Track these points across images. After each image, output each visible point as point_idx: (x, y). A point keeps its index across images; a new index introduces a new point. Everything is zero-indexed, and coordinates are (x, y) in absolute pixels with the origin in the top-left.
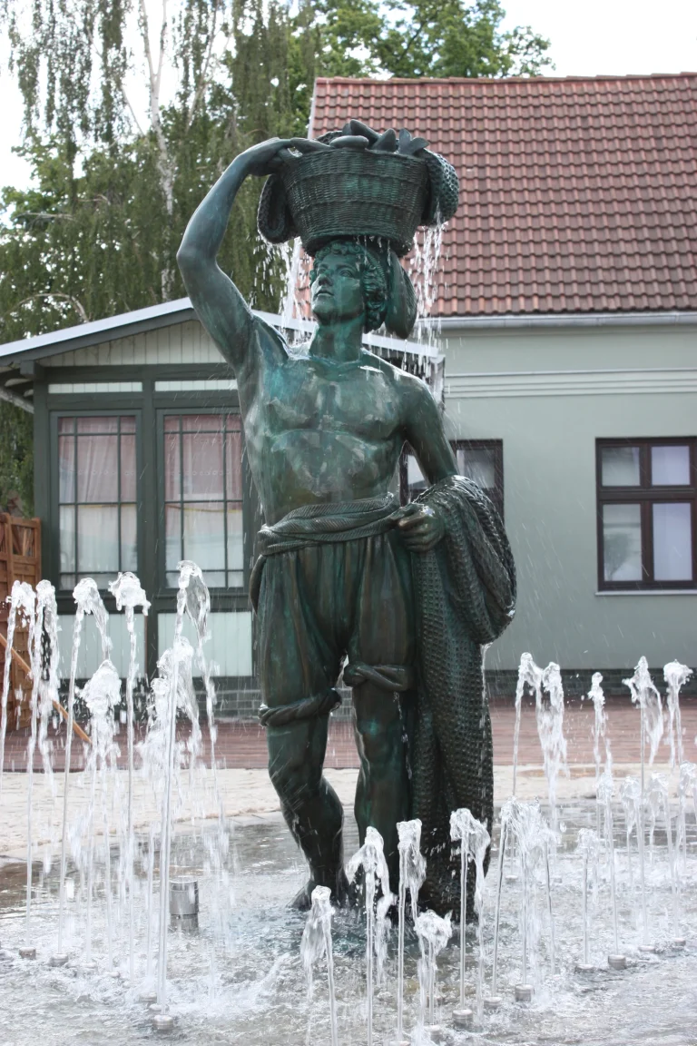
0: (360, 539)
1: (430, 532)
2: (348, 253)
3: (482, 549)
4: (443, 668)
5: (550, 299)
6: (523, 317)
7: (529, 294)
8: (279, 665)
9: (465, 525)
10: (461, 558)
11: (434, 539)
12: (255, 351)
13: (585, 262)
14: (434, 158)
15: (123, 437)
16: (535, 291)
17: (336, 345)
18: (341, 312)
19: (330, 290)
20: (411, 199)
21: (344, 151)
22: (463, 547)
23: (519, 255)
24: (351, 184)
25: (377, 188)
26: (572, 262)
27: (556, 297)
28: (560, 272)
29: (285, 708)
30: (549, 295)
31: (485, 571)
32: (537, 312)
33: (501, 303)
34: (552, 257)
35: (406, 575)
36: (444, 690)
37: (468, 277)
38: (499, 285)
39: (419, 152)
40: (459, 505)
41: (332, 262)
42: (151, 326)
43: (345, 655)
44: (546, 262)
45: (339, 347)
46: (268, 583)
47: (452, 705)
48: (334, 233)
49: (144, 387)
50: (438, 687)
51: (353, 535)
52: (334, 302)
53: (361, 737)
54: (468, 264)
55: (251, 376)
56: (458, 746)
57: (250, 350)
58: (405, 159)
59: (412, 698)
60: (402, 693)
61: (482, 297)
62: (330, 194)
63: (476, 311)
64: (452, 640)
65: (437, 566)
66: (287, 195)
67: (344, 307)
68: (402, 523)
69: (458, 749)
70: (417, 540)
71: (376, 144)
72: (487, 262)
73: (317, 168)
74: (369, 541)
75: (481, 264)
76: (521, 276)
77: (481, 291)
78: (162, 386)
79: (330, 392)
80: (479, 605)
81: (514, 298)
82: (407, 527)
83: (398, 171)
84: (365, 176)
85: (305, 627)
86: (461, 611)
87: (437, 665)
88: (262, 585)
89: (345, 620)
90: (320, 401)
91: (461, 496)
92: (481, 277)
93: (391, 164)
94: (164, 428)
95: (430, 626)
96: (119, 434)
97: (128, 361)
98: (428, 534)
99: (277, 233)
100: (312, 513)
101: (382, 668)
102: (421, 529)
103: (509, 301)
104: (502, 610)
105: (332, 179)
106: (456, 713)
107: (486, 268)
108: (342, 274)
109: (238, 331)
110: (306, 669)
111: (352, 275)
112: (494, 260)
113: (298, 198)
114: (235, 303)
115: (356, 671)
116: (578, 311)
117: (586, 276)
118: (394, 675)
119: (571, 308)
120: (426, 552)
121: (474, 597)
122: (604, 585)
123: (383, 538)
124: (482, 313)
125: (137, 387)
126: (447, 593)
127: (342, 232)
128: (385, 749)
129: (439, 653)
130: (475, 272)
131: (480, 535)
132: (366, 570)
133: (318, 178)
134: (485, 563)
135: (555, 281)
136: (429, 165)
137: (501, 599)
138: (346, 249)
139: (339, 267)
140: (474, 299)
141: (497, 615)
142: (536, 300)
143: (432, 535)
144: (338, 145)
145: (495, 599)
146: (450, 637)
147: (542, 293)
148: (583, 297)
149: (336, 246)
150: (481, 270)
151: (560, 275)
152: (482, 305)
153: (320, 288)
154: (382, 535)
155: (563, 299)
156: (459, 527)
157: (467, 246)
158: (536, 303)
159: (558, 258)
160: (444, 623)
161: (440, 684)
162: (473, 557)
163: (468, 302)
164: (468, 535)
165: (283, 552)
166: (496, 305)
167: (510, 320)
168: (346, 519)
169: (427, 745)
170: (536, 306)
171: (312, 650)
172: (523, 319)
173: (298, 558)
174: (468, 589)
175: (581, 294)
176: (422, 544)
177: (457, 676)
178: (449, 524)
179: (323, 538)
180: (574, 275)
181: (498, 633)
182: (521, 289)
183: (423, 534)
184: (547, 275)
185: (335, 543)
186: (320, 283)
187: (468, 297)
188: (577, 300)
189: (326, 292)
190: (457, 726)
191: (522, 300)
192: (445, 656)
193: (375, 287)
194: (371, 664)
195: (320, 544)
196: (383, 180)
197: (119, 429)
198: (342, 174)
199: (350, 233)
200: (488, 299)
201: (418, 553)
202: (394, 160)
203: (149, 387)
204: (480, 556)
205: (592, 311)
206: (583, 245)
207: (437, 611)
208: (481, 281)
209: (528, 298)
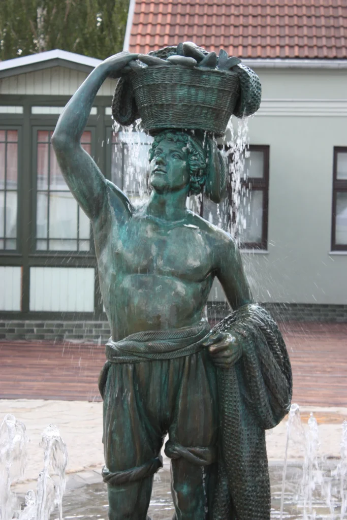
0: (180, 358)
1: (231, 356)
2: (178, 140)
3: (269, 365)
4: (237, 450)
5: (306, 48)
6: (287, 61)
7: (292, 44)
8: (118, 443)
9: (257, 347)
10: (254, 372)
11: (235, 359)
12: (107, 210)
13: (332, 22)
14: (245, 72)
15: (9, 145)
16: (296, 42)
17: (167, 209)
18: (171, 186)
19: (164, 168)
20: (226, 102)
21: (178, 67)
22: (255, 365)
23: (286, 15)
24: (182, 92)
25: (201, 94)
26: (323, 21)
27: (310, 47)
28: (314, 29)
29: (122, 473)
30: (306, 45)
31: (271, 381)
32: (297, 58)
33: (273, 51)
34: (309, 17)
35: (213, 382)
36: (238, 466)
37: (250, 31)
38: (272, 37)
39: (234, 68)
40: (253, 333)
41: (166, 147)
42: (30, 69)
43: (166, 433)
44: (305, 21)
45: (169, 210)
46: (112, 382)
47: (243, 476)
48: (168, 126)
49: (24, 110)
50: (233, 463)
51: (176, 355)
52: (166, 178)
53: (176, 494)
54: (251, 20)
55: (104, 228)
56: (246, 504)
57: (103, 209)
58: (223, 74)
59: (214, 469)
60: (206, 466)
61: (259, 45)
62: (166, 98)
63: (255, 55)
64: (244, 429)
65: (236, 378)
66: (134, 93)
67: (174, 181)
68: (212, 348)
69: (245, 507)
70: (222, 360)
71: (202, 62)
72: (264, 19)
73: (158, 78)
74: (187, 358)
75: (259, 21)
76: (287, 31)
77: (259, 41)
78: (36, 110)
79: (162, 244)
80: (265, 405)
81: (282, 47)
82: (216, 352)
83: (217, 83)
84: (194, 86)
85: (138, 417)
86: (252, 408)
87: (233, 448)
88: (107, 382)
89: (168, 414)
90: (154, 250)
91: (255, 327)
92: (259, 31)
93: (213, 78)
94: (37, 139)
95: (230, 421)
96: (6, 143)
97: (14, 92)
98: (230, 357)
99: (125, 119)
100: (146, 338)
101: (193, 449)
102: (226, 353)
103: (278, 49)
104: (282, 407)
105: (169, 87)
106: (246, 481)
107: (263, 24)
108: (173, 156)
109: (96, 195)
110: (138, 447)
111: (180, 158)
112: (269, 18)
113: (142, 96)
114: (94, 175)
115: (174, 450)
116: (326, 58)
117: (332, 32)
118: (201, 453)
119: (321, 55)
120: (228, 369)
121: (262, 400)
122: (335, 247)
123: (197, 356)
124: (259, 57)
125: (19, 110)
126: (242, 395)
127: (174, 126)
128: (194, 503)
129: (235, 440)
130: (255, 27)
131: (268, 355)
132: (184, 380)
133: (158, 85)
134: (271, 375)
135: (310, 35)
136: (240, 77)
137: (281, 400)
138: (177, 138)
139: (171, 151)
140: (254, 47)
141: (278, 410)
142: (296, 49)
143: (233, 357)
144: (173, 62)
145: (277, 399)
146: (243, 427)
147: (301, 44)
148: (330, 48)
149: (169, 135)
150: (260, 25)
151: (314, 31)
152: (259, 51)
153: (156, 167)
154: (197, 353)
155: (315, 49)
156: (253, 349)
157: (250, 8)
158: (296, 51)
159: (313, 19)
160: (239, 418)
161: (235, 461)
162: (262, 371)
163: (250, 49)
164: (259, 356)
165: (124, 363)
166: (269, 52)
167: (278, 62)
168: (171, 344)
169: (223, 501)
170: (296, 54)
171: (143, 434)
172: (288, 62)
173: (134, 369)
174: (258, 394)
175: (328, 45)
176: (226, 363)
177: (247, 455)
178: (246, 348)
179: (154, 356)
180: (323, 32)
181: (277, 422)
182: (287, 41)
183: (228, 357)
184: (305, 31)
185: (161, 360)
186: (157, 163)
187: (250, 45)
188: (325, 49)
189: (161, 170)
190: (246, 491)
191: (287, 49)
192: (239, 442)
193: (197, 167)
194: (185, 445)
195: (151, 361)
196: (206, 90)
197: (6, 138)
198: (176, 84)
199: (180, 127)
200: (264, 47)
201: (222, 369)
202: (215, 75)
203: (28, 110)
204: (267, 370)
205: (335, 58)
206: (331, 9)
207: (235, 410)
208: (259, 33)
209: (291, 47)
